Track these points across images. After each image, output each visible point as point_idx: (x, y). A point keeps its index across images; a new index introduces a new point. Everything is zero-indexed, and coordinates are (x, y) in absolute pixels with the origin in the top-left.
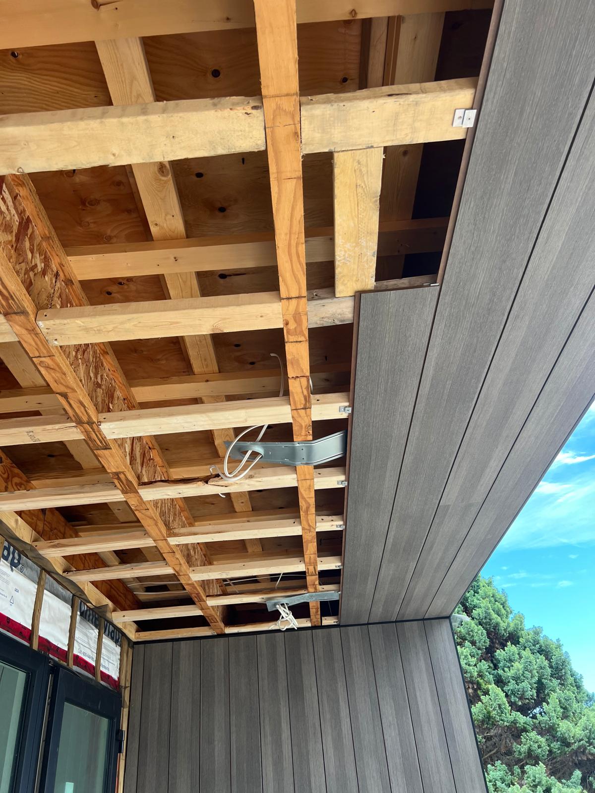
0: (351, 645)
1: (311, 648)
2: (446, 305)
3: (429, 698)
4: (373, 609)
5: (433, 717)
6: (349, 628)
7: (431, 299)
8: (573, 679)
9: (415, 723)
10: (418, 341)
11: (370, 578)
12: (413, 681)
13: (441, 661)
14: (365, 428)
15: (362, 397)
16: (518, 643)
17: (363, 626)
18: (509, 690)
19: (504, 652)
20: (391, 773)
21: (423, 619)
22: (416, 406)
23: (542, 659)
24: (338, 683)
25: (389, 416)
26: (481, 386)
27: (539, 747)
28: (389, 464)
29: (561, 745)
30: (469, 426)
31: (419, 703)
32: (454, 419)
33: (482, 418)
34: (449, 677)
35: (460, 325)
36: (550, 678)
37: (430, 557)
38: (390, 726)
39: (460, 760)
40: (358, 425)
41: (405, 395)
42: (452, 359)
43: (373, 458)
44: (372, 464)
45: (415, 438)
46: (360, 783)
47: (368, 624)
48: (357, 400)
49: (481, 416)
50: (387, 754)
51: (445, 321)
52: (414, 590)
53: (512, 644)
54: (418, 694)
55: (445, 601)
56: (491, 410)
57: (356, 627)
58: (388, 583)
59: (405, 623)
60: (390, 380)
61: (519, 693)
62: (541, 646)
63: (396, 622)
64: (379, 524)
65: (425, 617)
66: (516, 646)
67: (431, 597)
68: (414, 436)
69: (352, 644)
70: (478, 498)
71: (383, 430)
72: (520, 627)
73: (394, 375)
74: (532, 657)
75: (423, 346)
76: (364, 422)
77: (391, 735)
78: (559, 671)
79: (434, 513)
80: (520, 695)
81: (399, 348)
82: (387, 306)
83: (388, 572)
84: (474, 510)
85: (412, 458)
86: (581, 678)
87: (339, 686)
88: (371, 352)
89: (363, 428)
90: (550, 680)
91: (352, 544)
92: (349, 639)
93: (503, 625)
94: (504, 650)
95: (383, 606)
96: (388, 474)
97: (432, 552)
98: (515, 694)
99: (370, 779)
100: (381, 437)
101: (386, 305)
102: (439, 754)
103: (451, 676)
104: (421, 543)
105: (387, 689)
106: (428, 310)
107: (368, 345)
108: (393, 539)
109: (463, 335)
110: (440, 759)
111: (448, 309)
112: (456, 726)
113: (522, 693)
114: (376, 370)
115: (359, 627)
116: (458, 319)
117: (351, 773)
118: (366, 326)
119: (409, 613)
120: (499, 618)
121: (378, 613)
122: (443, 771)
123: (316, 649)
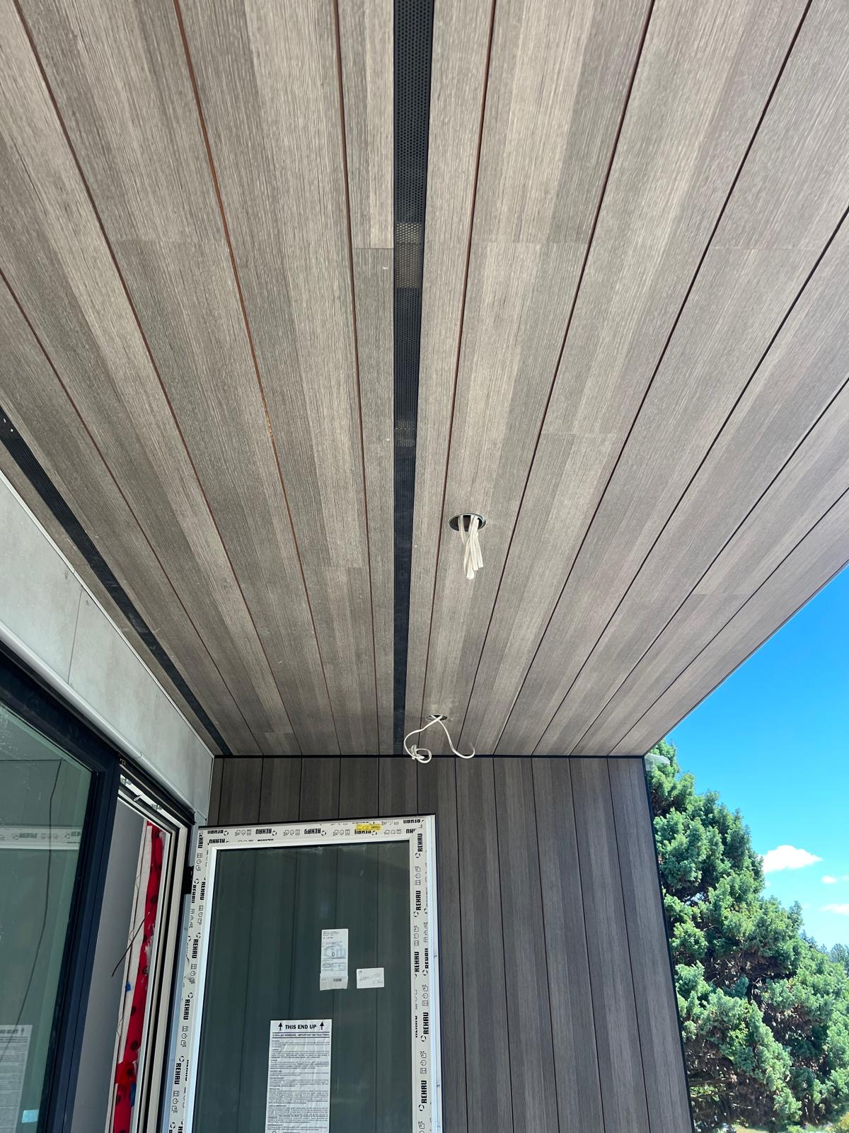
0: (507, 781)
1: (452, 781)
2: (821, 282)
3: (607, 859)
4: (547, 735)
5: (609, 880)
6: (506, 759)
7: (804, 269)
8: (750, 861)
9: (586, 886)
10: (760, 334)
11: (557, 691)
12: (587, 834)
13: (627, 813)
14: (635, 467)
15: (649, 418)
16: (685, 810)
17: (525, 759)
18: (666, 869)
19: (665, 821)
20: (549, 947)
21: (607, 757)
22: (719, 438)
23: (714, 832)
24: (486, 829)
25: (675, 450)
26: (818, 417)
27: (697, 942)
28: (648, 524)
29: (725, 942)
30: (777, 479)
31: (593, 862)
32: (762, 464)
33: (800, 468)
34: (635, 833)
35: (828, 316)
36: (721, 857)
37: (649, 669)
38: (551, 888)
39: (641, 936)
40: (627, 461)
41: (709, 421)
42: (795, 370)
43: (628, 514)
44: (624, 523)
45: (697, 489)
46: (506, 955)
47: (532, 756)
48: (641, 420)
49: (800, 464)
50: (545, 923)
51: (809, 306)
52: (611, 714)
53: (676, 810)
54: (592, 850)
55: (646, 733)
56: (817, 456)
57: (516, 759)
58: (579, 700)
59: (582, 759)
60: (698, 395)
61: (679, 873)
62: (714, 817)
63: (570, 757)
64: (600, 614)
65: (610, 755)
66: (681, 813)
67: (628, 727)
68: (697, 487)
69: (509, 780)
70: (746, 589)
71: (659, 473)
72: (689, 790)
73: (707, 385)
74: (702, 829)
75: (765, 344)
76: (636, 457)
77: (553, 899)
78: (735, 849)
79: (679, 606)
80: (680, 876)
81: (730, 344)
82: (737, 273)
83: (585, 685)
84: (738, 604)
85: (682, 519)
86: (761, 861)
87: (487, 833)
88: (688, 346)
89: (632, 465)
90: (721, 860)
91: (551, 639)
92: (505, 774)
93: (667, 786)
94: (665, 818)
95: (561, 733)
96: (639, 540)
97: (654, 663)
98: (673, 874)
99: (520, 951)
100: (651, 483)
101: (737, 271)
102: (614, 927)
103: (637, 832)
104: (645, 647)
105: (551, 841)
106: (793, 285)
107: (688, 332)
108: (610, 638)
109: (826, 332)
110: (614, 933)
111: (820, 290)
112: (639, 893)
113: (683, 873)
114: (685, 375)
115: (520, 759)
116: (829, 307)
117: (495, 942)
118: (697, 300)
119: (592, 747)
120: (664, 776)
121: (550, 744)
122: (616, 948)
123: (458, 783)
